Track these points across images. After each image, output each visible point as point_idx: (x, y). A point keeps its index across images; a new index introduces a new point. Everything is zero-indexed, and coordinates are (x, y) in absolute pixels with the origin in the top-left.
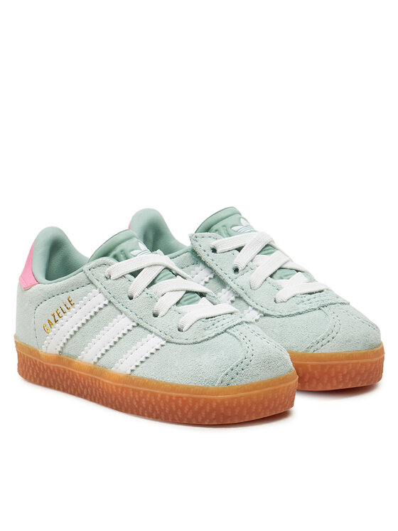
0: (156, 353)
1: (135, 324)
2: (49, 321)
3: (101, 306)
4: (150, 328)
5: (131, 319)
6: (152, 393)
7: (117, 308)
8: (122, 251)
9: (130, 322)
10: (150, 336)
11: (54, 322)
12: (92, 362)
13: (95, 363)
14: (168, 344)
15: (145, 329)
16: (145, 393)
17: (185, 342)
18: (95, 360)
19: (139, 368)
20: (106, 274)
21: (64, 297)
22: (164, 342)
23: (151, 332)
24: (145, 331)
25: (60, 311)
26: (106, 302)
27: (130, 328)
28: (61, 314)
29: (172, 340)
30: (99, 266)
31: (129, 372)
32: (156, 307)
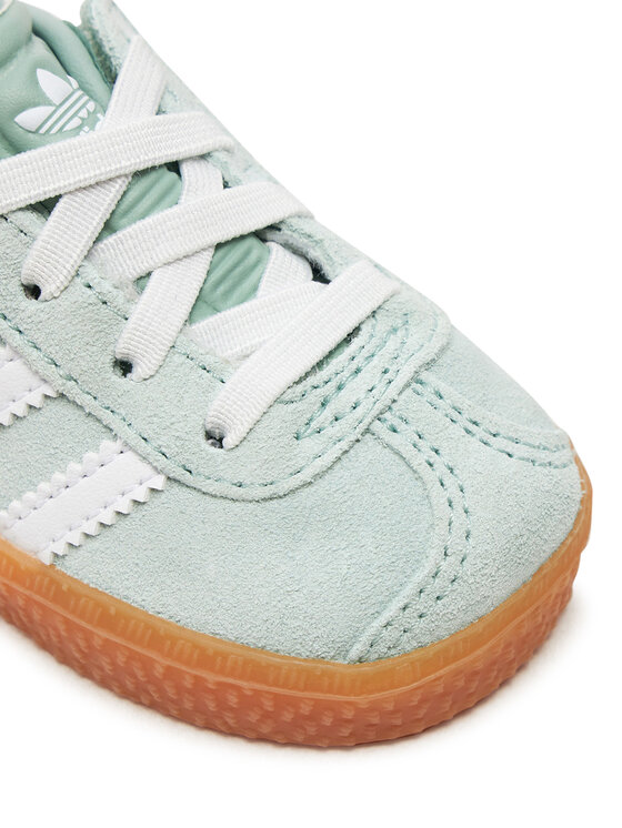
0: (137, 515)
1: (50, 391)
4: (107, 417)
9: (32, 378)
10: (108, 445)
14: (176, 488)
15: (89, 415)
16: (109, 646)
17: (235, 492)
19: (79, 552)
22: (159, 482)
23: (109, 431)
24: (91, 424)
27: (37, 401)
31: (47, 559)
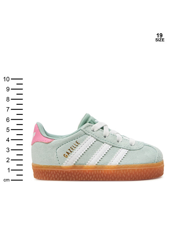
1: (112, 146)
2: (67, 152)
3: (93, 142)
4: (119, 146)
5: (109, 145)
6: (132, 169)
7: (101, 142)
8: (91, 120)
9: (109, 146)
11: (70, 152)
12: (95, 164)
13: (96, 164)
14: (130, 151)
15: (117, 147)
16: (129, 170)
17: (136, 149)
18: (97, 163)
19: (122, 162)
20: (92, 129)
21: (74, 141)
22: (128, 151)
23: (120, 148)
24: (117, 148)
25: (72, 147)
26: (95, 140)
27: (110, 148)
28: (74, 148)
29: (131, 149)
30: (87, 127)
31: (118, 164)
32: (117, 139)
